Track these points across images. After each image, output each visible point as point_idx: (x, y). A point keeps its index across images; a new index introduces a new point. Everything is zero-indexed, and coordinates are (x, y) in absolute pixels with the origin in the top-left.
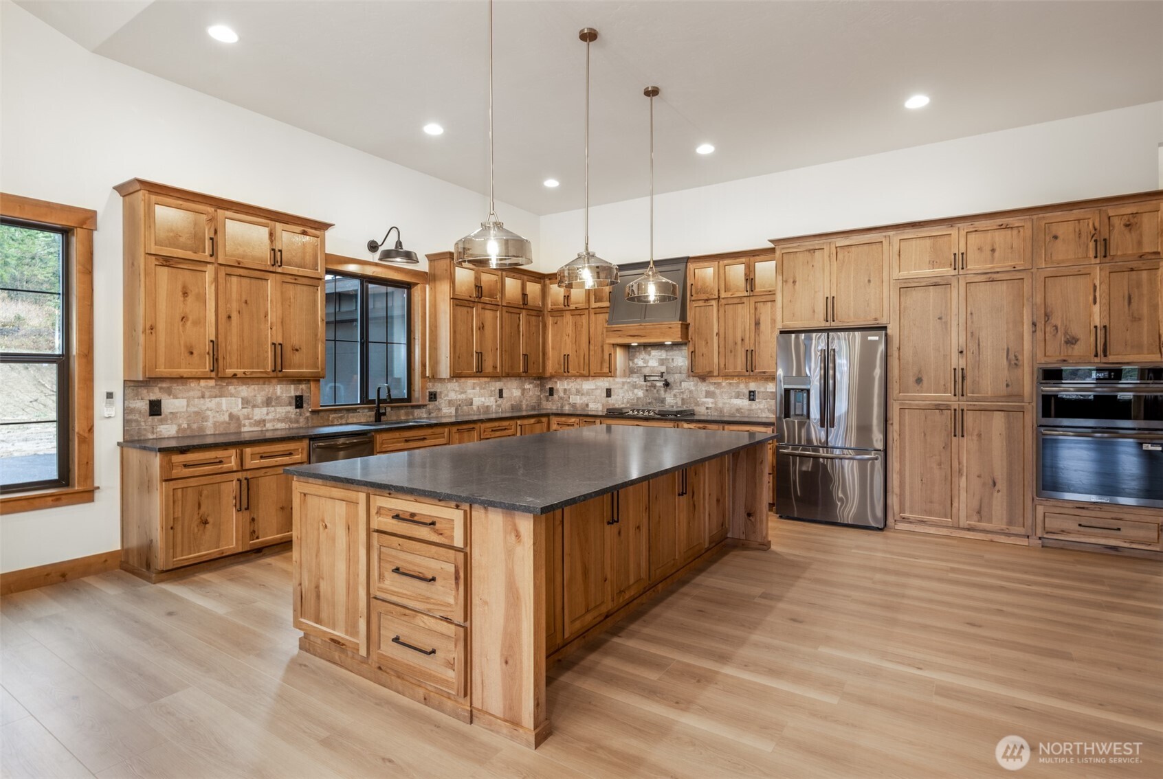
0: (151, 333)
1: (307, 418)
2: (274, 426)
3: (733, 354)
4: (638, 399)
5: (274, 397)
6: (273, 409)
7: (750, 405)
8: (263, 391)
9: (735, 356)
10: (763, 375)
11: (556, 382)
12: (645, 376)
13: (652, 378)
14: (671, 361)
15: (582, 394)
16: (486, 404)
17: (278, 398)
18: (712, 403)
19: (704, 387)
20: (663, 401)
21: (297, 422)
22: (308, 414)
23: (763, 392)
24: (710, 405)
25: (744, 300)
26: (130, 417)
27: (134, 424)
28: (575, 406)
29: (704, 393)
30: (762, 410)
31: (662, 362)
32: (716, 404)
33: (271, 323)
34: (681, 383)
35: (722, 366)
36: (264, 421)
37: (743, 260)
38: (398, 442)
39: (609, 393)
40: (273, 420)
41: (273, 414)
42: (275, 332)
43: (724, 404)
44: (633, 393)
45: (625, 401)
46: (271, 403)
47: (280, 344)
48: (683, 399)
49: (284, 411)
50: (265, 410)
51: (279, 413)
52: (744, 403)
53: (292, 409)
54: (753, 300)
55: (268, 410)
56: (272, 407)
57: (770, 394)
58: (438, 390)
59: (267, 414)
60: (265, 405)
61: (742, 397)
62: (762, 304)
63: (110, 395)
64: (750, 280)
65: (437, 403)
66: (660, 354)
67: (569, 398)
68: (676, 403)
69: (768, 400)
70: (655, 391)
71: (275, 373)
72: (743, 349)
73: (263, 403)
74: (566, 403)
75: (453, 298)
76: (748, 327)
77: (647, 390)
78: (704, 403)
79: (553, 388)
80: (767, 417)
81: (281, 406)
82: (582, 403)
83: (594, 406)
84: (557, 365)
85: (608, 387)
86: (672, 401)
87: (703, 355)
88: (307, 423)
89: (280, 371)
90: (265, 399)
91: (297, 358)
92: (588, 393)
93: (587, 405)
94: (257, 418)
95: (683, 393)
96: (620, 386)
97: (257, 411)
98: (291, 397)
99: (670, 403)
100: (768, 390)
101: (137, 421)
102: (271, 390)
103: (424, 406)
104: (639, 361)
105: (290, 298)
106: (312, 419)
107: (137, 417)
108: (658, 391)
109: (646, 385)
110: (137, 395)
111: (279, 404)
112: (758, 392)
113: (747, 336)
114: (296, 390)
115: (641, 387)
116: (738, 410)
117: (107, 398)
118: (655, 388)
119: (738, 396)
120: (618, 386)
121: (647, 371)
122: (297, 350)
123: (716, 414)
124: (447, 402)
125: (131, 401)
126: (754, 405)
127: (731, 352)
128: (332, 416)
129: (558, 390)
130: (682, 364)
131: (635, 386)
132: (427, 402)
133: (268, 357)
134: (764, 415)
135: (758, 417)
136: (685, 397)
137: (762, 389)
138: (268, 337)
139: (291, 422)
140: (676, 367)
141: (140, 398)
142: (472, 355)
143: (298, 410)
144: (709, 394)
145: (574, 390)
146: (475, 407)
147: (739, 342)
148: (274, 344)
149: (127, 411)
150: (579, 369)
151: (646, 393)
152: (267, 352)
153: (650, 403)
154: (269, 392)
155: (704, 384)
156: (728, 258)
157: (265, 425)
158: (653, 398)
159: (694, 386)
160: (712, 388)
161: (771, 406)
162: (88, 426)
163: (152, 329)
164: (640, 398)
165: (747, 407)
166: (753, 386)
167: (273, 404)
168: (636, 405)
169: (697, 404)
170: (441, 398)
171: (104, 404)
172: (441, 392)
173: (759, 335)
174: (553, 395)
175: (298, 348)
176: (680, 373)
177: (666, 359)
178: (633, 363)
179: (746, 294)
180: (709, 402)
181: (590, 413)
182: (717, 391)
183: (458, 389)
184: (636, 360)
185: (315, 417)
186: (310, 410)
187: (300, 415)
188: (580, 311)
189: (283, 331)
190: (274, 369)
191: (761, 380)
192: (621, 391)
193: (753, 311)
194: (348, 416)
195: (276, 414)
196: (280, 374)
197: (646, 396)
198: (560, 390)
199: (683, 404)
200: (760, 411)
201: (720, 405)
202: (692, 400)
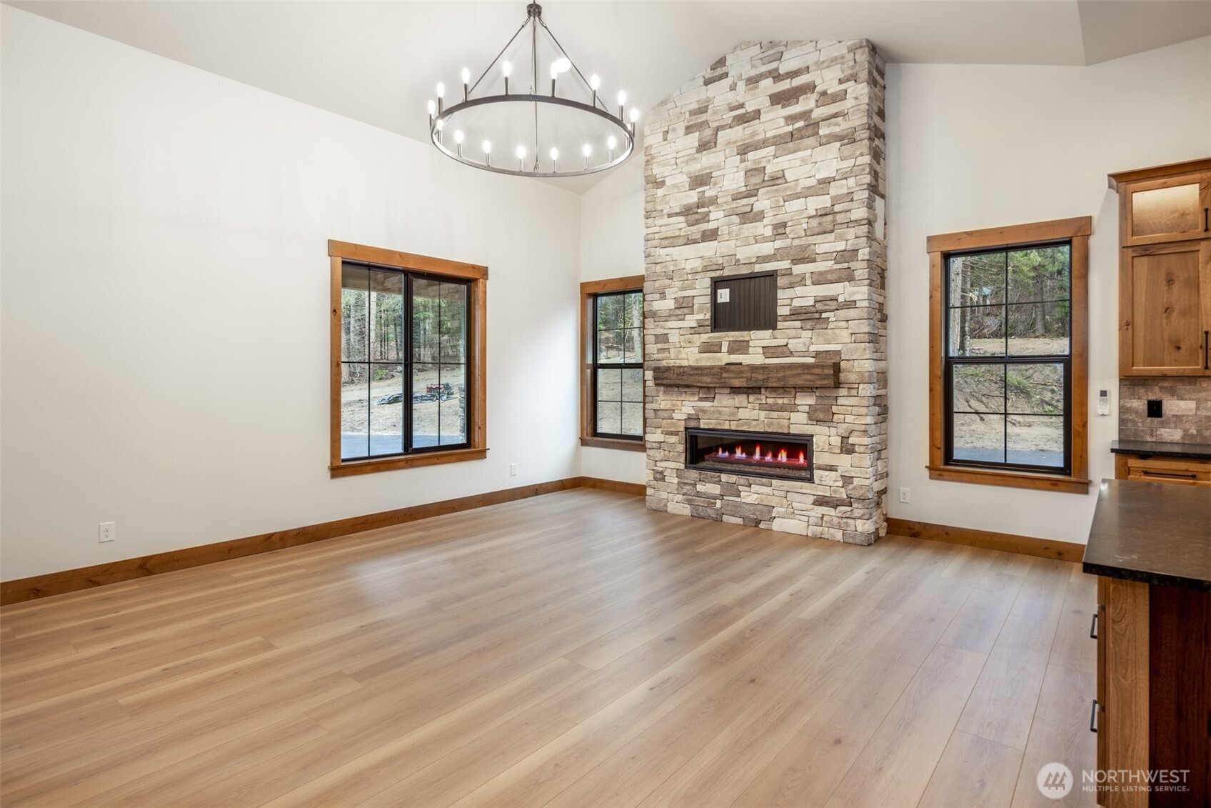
0: (1127, 329)
26: (1126, 416)
27: (1130, 424)
63: (1104, 393)
101: (1133, 421)
107: (1133, 417)
110: (1133, 394)
117: (1101, 395)
125: (1127, 400)
141: (1137, 397)
149: (1123, 410)
162: (1082, 421)
163: (1128, 325)
171: (1098, 401)
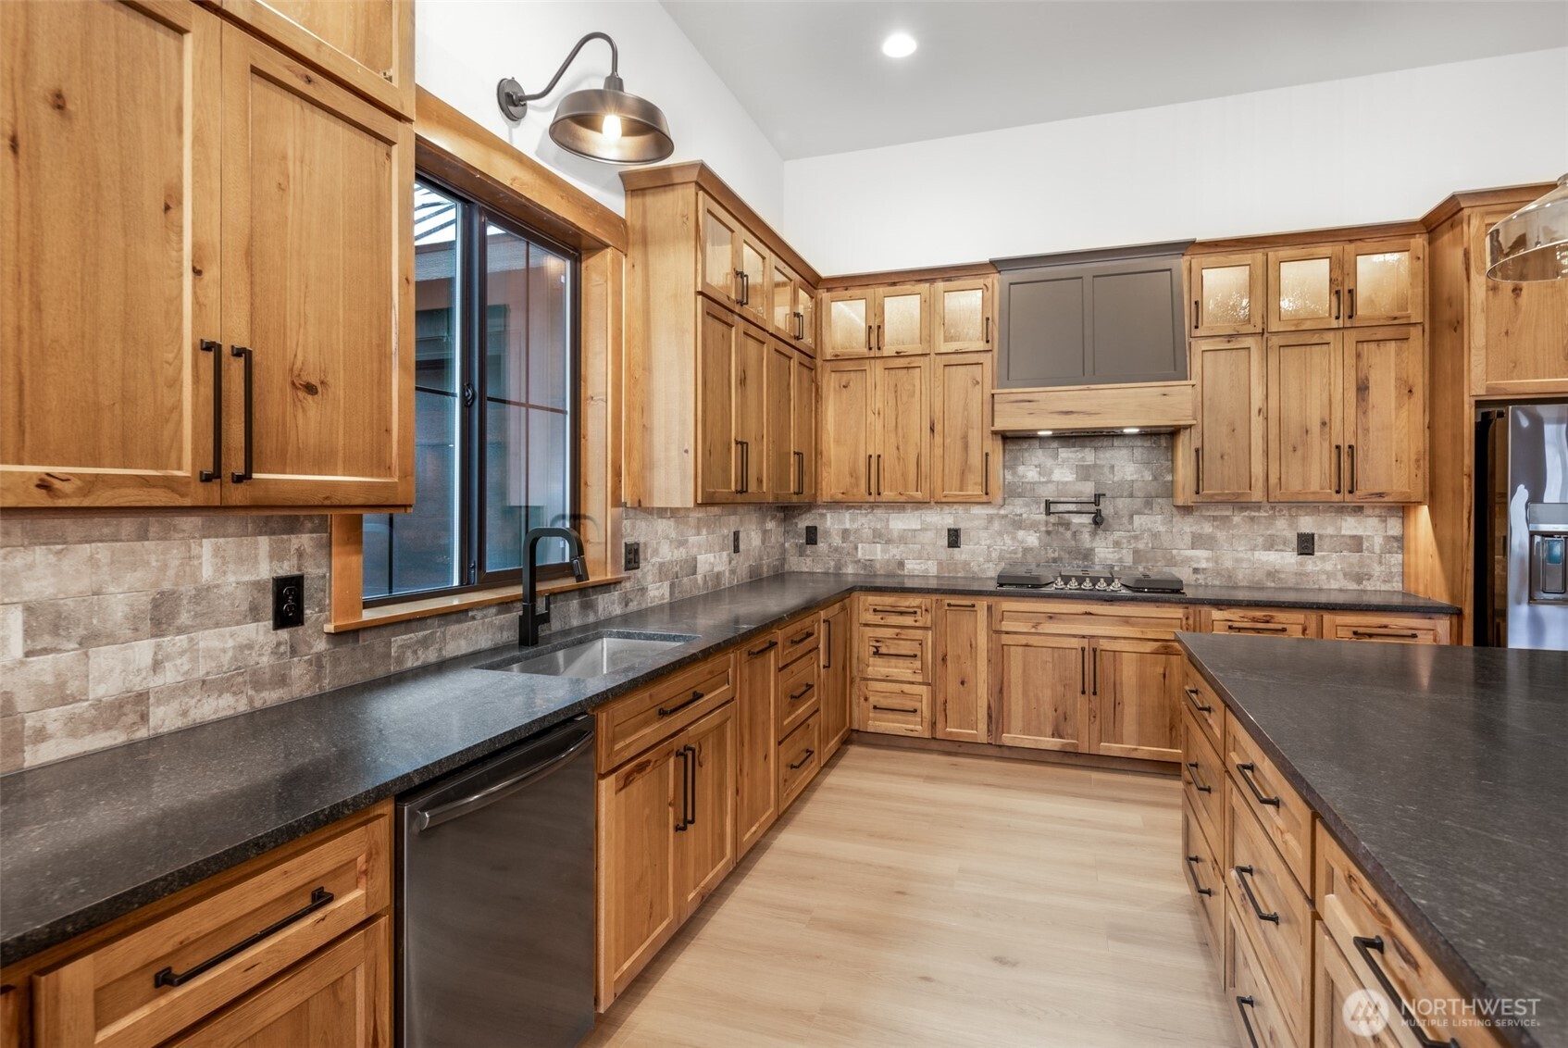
1: (318, 661)
2: (185, 714)
3: (1299, 452)
4: (1026, 550)
5: (187, 589)
6: (182, 640)
7: (1301, 564)
8: (133, 567)
9: (1304, 458)
10: (1377, 500)
11: (823, 515)
12: (1048, 503)
13: (1061, 508)
14: (1106, 470)
15: (889, 542)
16: (716, 570)
17: (202, 593)
18: (1208, 560)
19: (1187, 526)
20: (1088, 555)
21: (282, 680)
22: (321, 645)
23: (1332, 536)
24: (1203, 565)
25: (1329, 337)
28: (871, 566)
29: (1188, 539)
30: (1330, 575)
31: (1085, 472)
32: (1216, 562)
33: (197, 247)
34: (1131, 517)
35: (1273, 480)
36: (141, 698)
37: (1327, 249)
38: (646, 723)
39: (954, 538)
40: (185, 688)
41: (184, 663)
42: (213, 293)
43: (1238, 561)
44: (1014, 538)
45: (994, 555)
46: (173, 615)
47: (238, 353)
48: (1136, 552)
49: (230, 643)
50: (143, 650)
51: (210, 654)
52: (1287, 559)
53: (261, 633)
54: (1352, 336)
55: (158, 646)
56: (180, 631)
57: (1348, 541)
58: (642, 540)
59: (157, 666)
60: (147, 626)
61: (1281, 547)
62: (1373, 346)
64: (1343, 292)
65: (638, 573)
66: (1080, 455)
67: (856, 548)
68: (1121, 560)
69: (1345, 553)
70: (1068, 534)
71: (215, 485)
72: (1326, 445)
73: (134, 622)
74: (848, 559)
75: (700, 293)
76: (1337, 397)
77: (1048, 533)
78: (1187, 560)
79: (815, 528)
80: (1341, 590)
81: (217, 625)
82: (888, 561)
83: (917, 567)
84: (848, 479)
85: (952, 527)
86: (1111, 556)
87: (1222, 457)
88: (318, 677)
89: (238, 479)
90: (144, 601)
91: (310, 420)
92: (903, 538)
93: (901, 564)
94: (105, 689)
95: (1136, 538)
96: (983, 523)
97: (103, 657)
98: (258, 585)
99: (1106, 559)
100: (1343, 532)
102: (175, 563)
103: (616, 583)
104: (1029, 473)
105: (284, 157)
106: (336, 661)
108: (1074, 534)
109: (1047, 523)
111: (209, 617)
112: (1321, 537)
113: (1337, 414)
114: (276, 555)
115: (1033, 526)
116: (1271, 575)
118: (1068, 529)
119: (1270, 544)
120: (976, 522)
121: (1048, 492)
122: (310, 389)
123: (1217, 583)
124: (656, 570)
126: (1310, 564)
127: (1295, 449)
128: (399, 640)
129: (827, 533)
130: (1135, 477)
131: (1018, 524)
132: (624, 574)
133: (178, 407)
134: (1334, 585)
135: (1320, 590)
136: (1141, 546)
137: (1330, 531)
138: (179, 313)
139: (258, 685)
140: (1121, 483)
142: (729, 449)
143: (284, 634)
144: (1198, 541)
145: (867, 532)
146: (699, 577)
147: (1316, 428)
148: (209, 347)
150: (906, 487)
151: (1046, 539)
152: (175, 383)
153: (1055, 560)
154: (165, 567)
155: (1190, 519)
156: (1285, 245)
157: (144, 718)
158: (1062, 549)
159: (1163, 524)
160: (1207, 528)
161: (1351, 565)
164: (1031, 549)
165: (1295, 568)
166: (1307, 524)
167: (184, 618)
168: (1022, 564)
169: (1172, 562)
170: (646, 559)
172: (645, 544)
173: (1365, 413)
174: (815, 543)
175: (314, 380)
176: (1131, 496)
177: (1095, 466)
178: (1014, 474)
179: (1335, 324)
180: (1202, 557)
181: (909, 584)
182: (1221, 535)
183: (673, 535)
184: (1021, 469)
185: (343, 650)
186: (329, 628)
187: (294, 651)
188: (908, 360)
189: (253, 294)
190: (209, 469)
191: (1325, 511)
192: (984, 534)
193: (1351, 360)
194: (444, 634)
195: (194, 660)
196: (238, 494)
197: (1045, 546)
198: (834, 533)
199: (1136, 562)
200: (1324, 577)
201: (1228, 564)
202: (1159, 553)
